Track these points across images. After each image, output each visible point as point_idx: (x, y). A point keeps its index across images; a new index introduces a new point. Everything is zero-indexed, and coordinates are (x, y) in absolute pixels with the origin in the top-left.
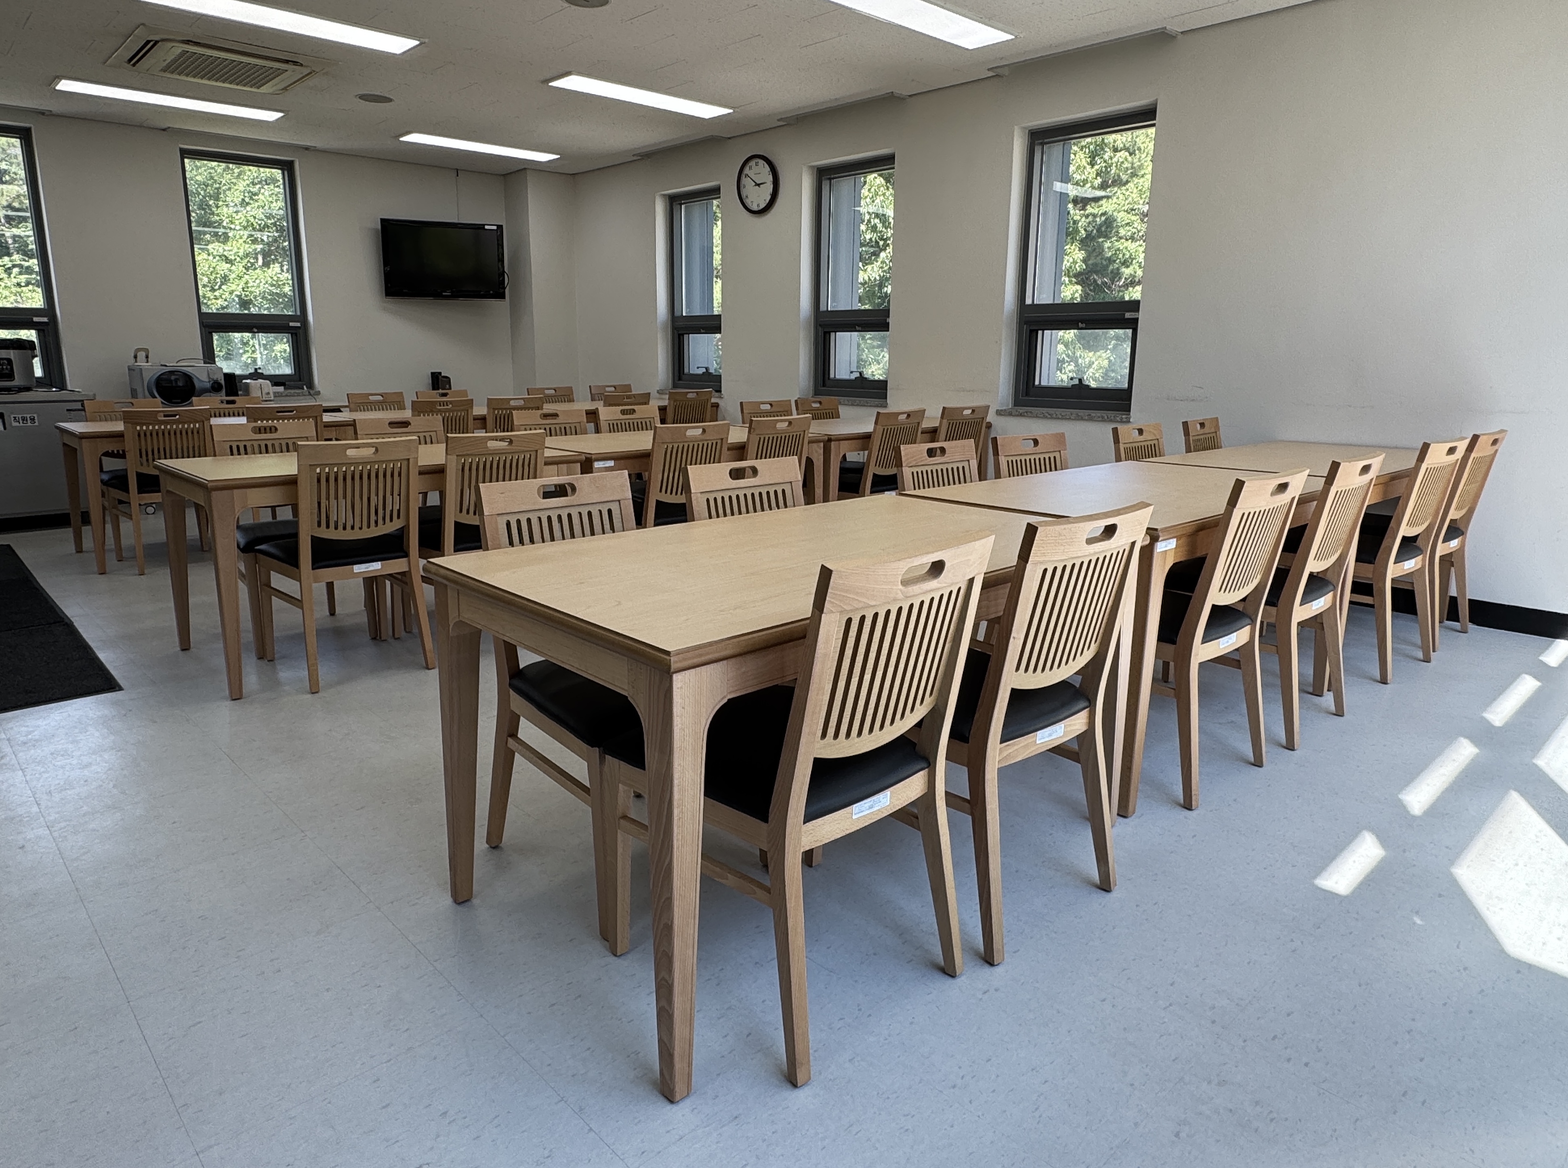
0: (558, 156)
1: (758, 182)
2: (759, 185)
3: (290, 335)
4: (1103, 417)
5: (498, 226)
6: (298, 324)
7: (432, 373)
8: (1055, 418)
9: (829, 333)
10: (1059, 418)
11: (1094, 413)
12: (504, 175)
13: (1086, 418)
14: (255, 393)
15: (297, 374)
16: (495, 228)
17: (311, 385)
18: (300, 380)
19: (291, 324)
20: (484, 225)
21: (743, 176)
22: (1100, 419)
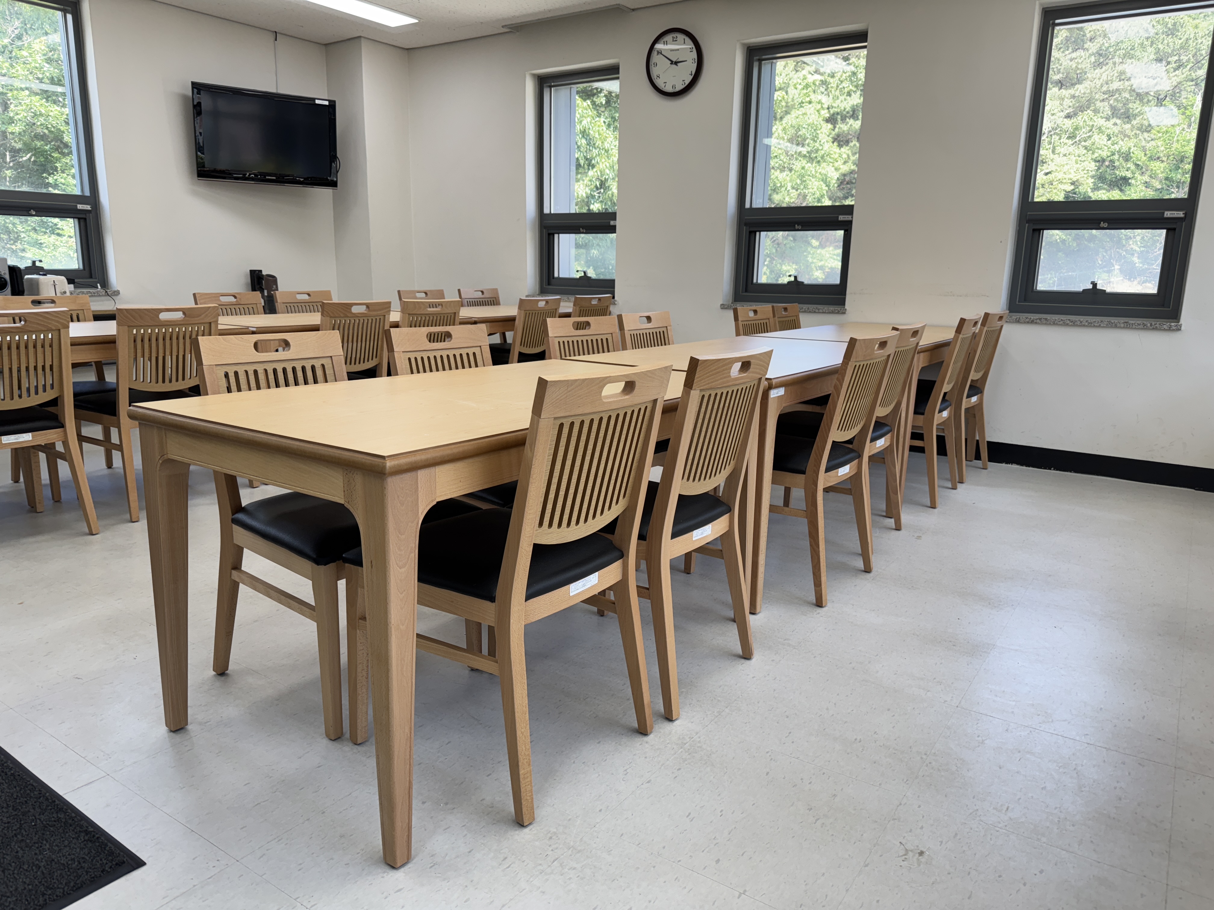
0: (416, 21)
1: (674, 60)
2: (676, 63)
3: (76, 220)
4: (1144, 325)
5: (329, 101)
6: (88, 207)
7: (251, 271)
8: (1080, 326)
9: (755, 232)
10: (1084, 326)
11: (1132, 321)
12: (326, 45)
13: (1122, 325)
14: (47, 292)
15: (87, 268)
16: (327, 103)
17: (105, 284)
18: (91, 277)
19: (80, 207)
20: (314, 99)
21: (654, 53)
22: (1142, 326)
